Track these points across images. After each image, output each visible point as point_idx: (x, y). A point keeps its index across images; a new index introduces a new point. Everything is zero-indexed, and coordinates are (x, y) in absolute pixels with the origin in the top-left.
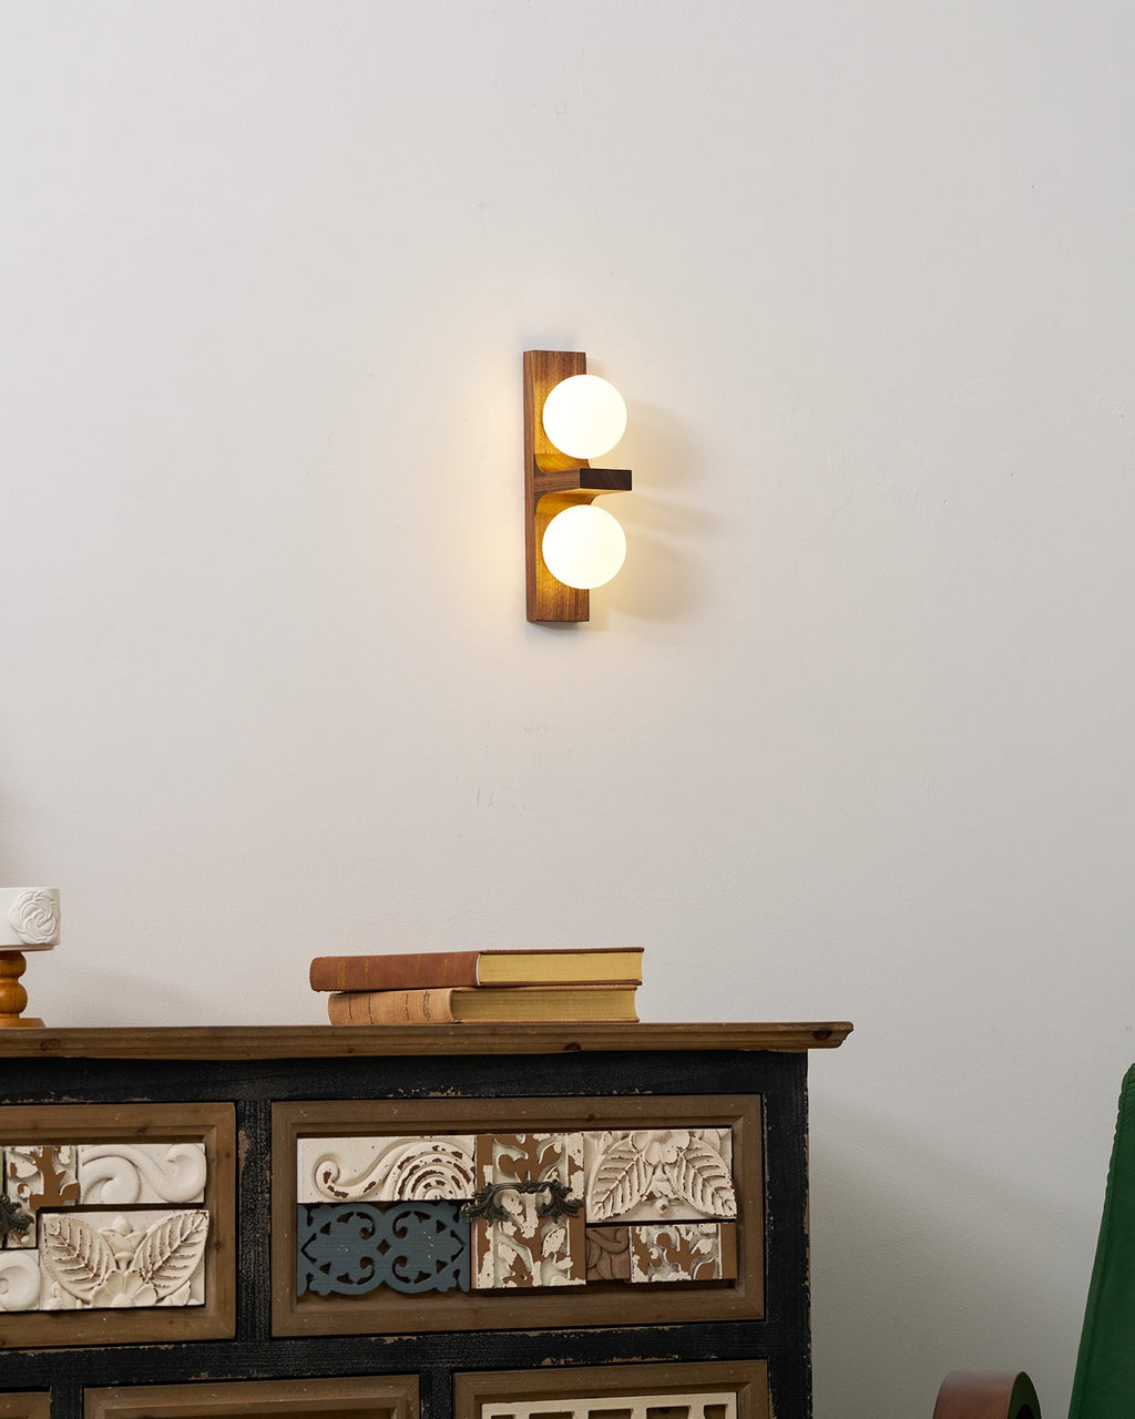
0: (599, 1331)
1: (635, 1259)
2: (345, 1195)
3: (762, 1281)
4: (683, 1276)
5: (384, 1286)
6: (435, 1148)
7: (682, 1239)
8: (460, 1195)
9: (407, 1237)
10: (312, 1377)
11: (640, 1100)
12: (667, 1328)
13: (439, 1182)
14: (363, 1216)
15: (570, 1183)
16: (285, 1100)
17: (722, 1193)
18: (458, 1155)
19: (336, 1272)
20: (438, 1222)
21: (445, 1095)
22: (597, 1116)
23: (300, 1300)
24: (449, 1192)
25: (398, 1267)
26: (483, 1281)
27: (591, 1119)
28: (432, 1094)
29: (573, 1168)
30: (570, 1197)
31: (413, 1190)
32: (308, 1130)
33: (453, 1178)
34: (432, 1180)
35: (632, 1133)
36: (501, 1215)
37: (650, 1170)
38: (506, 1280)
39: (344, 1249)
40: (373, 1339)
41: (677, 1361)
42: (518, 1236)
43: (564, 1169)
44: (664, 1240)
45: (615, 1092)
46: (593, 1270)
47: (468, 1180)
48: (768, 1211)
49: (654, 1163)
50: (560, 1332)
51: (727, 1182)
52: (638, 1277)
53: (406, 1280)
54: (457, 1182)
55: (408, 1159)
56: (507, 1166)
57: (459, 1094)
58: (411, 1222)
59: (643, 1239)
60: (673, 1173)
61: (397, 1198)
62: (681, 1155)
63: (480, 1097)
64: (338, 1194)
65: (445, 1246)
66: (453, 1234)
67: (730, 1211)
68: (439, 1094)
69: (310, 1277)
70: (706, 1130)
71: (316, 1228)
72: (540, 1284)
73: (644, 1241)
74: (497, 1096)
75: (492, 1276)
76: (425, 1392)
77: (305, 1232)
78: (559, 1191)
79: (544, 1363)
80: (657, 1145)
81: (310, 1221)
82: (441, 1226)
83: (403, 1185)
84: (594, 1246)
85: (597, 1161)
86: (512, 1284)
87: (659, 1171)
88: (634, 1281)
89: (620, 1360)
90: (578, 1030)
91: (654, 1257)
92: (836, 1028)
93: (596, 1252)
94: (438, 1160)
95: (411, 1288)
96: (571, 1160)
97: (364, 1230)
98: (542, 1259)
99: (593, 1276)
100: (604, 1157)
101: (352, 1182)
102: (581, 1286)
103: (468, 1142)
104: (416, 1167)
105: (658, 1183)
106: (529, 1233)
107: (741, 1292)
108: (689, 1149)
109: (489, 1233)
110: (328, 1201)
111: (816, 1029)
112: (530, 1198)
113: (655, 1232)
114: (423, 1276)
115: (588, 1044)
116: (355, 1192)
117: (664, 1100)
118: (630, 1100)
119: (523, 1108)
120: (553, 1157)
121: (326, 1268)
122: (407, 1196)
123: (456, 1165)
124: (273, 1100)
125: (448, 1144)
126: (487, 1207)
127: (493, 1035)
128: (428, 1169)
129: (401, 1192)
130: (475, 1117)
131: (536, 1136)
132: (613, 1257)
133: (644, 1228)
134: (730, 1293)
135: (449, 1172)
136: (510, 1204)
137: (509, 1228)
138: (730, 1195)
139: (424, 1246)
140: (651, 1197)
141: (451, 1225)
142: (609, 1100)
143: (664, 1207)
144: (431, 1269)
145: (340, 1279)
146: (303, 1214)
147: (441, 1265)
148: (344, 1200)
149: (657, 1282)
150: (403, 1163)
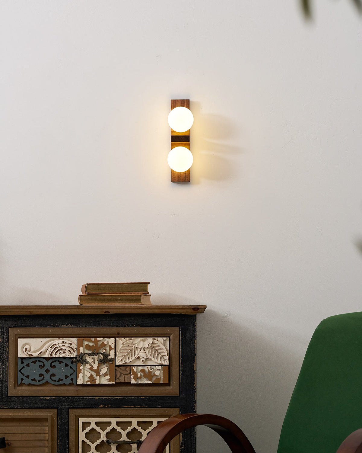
0: (119, 398)
1: (132, 376)
2: (32, 355)
3: (179, 384)
4: (150, 382)
5: (47, 382)
6: (63, 342)
7: (149, 371)
8: (72, 356)
9: (56, 368)
10: (21, 408)
11: (135, 328)
12: (144, 397)
13: (64, 352)
14: (40, 361)
15: (110, 353)
16: (13, 327)
17: (164, 357)
18: (71, 344)
19: (31, 378)
20: (66, 364)
21: (67, 326)
22: (120, 333)
23: (18, 386)
24: (67, 355)
25: (52, 377)
26: (80, 382)
27: (118, 334)
28: (63, 326)
29: (111, 349)
30: (109, 357)
31: (55, 354)
32: (20, 336)
33: (69, 351)
34: (62, 351)
35: (133, 338)
36: (85, 362)
37: (139, 350)
38: (87, 382)
39: (34, 371)
40: (42, 398)
41: (147, 407)
42: (91, 368)
43: (108, 349)
44: (143, 371)
45: (127, 326)
46: (118, 379)
47: (74, 352)
48: (181, 363)
49: (140, 347)
50: (106, 397)
51: (166, 354)
52: (133, 382)
53: (55, 381)
54: (70, 352)
55: (54, 345)
56: (88, 347)
57: (72, 326)
58: (57, 364)
59: (135, 370)
60: (147, 351)
61: (50, 356)
62: (150, 345)
63: (80, 327)
64: (30, 355)
65: (69, 371)
66: (71, 368)
67: (167, 363)
68: (66, 326)
69: (22, 379)
70: (159, 338)
71: (24, 365)
72: (99, 383)
73: (135, 371)
74: (85, 327)
75: (82, 380)
76: (59, 414)
77: (20, 366)
78: (106, 355)
79: (100, 407)
80: (142, 342)
81: (22, 363)
82: (67, 365)
83: (52, 352)
84: (118, 372)
85: (120, 346)
86: (89, 383)
87: (142, 350)
88: (132, 383)
89: (127, 407)
90: (107, 307)
91: (139, 375)
92: (200, 307)
93: (119, 374)
94: (64, 346)
95: (57, 383)
96: (110, 346)
97: (40, 366)
98: (100, 376)
99: (117, 381)
100: (122, 345)
101: (35, 352)
102: (113, 384)
103: (74, 340)
104: (57, 347)
105: (141, 354)
106: (95, 368)
107: (171, 387)
108: (153, 343)
109: (81, 368)
110: (27, 357)
111: (193, 307)
112: (96, 357)
113: (140, 368)
114: (60, 380)
115: (112, 312)
116: (35, 355)
117: (144, 328)
118: (132, 328)
119: (95, 330)
120: (103, 345)
121: (28, 377)
122: (53, 356)
123: (70, 347)
124: (9, 327)
125: (67, 341)
126: (80, 359)
127: (77, 308)
128: (61, 348)
129: (51, 355)
130: (78, 333)
131: (98, 339)
132: (125, 375)
133: (136, 367)
134: (168, 388)
135: (68, 349)
136: (89, 359)
137: (88, 366)
138: (167, 358)
139: (61, 371)
140: (139, 358)
141: (70, 365)
142: (125, 328)
143: (143, 361)
144: (64, 378)
145: (32, 380)
146: (20, 361)
147: (66, 377)
148: (32, 357)
149: (140, 384)
150: (52, 346)
